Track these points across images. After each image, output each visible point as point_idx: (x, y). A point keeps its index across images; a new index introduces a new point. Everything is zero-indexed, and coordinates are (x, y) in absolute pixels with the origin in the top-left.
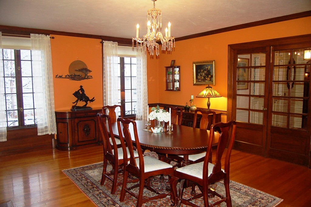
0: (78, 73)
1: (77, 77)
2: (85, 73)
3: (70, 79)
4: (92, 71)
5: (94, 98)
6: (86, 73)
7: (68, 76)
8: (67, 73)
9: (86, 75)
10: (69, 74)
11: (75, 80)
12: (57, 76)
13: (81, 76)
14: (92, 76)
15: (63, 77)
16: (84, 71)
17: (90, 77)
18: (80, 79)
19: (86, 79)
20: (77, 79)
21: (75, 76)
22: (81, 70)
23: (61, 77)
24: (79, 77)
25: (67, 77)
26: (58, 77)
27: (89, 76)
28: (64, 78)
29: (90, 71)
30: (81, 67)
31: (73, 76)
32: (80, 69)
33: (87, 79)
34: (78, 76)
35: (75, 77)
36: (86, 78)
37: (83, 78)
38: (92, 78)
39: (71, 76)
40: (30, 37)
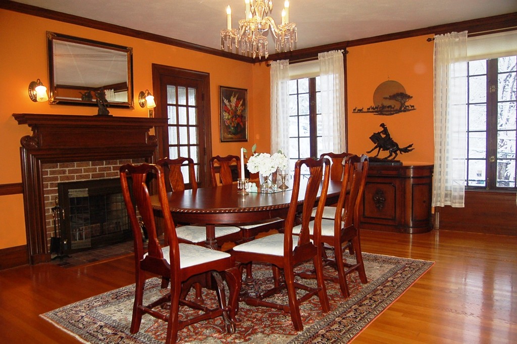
0: (387, 103)
1: (387, 109)
2: (401, 102)
3: (375, 113)
4: (412, 97)
5: (410, 146)
6: (403, 102)
7: (372, 108)
8: (371, 103)
9: (402, 105)
10: (373, 105)
11: (383, 115)
12: (355, 110)
13: (393, 108)
14: (413, 106)
15: (364, 110)
16: (399, 98)
17: (410, 108)
18: (392, 112)
19: (401, 112)
20: (387, 113)
21: (383, 107)
22: (393, 97)
23: (360, 111)
24: (390, 109)
25: (369, 111)
26: (357, 111)
27: (408, 106)
28: (365, 112)
29: (409, 97)
30: (394, 91)
31: (380, 108)
32: (392, 95)
33: (404, 111)
34: (388, 107)
35: (383, 109)
36: (403, 109)
37: (396, 110)
38: (414, 109)
39: (376, 108)
40: (317, 59)
